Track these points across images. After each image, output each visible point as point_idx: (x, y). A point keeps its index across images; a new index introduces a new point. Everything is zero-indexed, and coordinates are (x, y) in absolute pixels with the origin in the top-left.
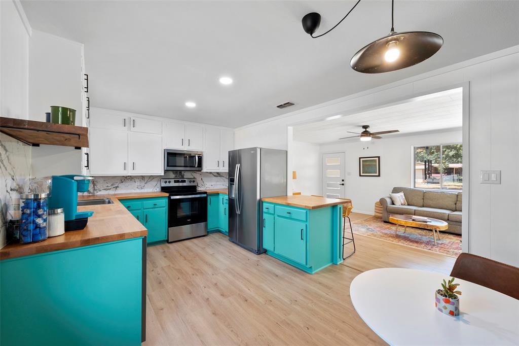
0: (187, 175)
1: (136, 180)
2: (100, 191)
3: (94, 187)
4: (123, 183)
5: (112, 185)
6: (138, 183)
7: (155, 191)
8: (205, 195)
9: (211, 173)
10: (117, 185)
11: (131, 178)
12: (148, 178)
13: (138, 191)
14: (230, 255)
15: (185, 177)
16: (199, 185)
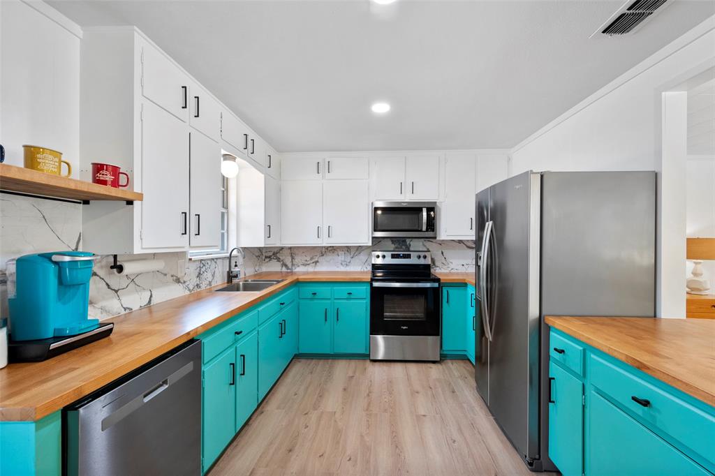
0: (416, 245)
1: (340, 253)
2: (299, 266)
3: (292, 262)
4: (324, 257)
5: (311, 259)
6: (342, 257)
7: (366, 270)
8: (436, 285)
9: (460, 242)
10: (316, 260)
11: (332, 249)
12: (355, 249)
13: (342, 269)
14: (456, 436)
15: (411, 249)
16: (437, 264)
